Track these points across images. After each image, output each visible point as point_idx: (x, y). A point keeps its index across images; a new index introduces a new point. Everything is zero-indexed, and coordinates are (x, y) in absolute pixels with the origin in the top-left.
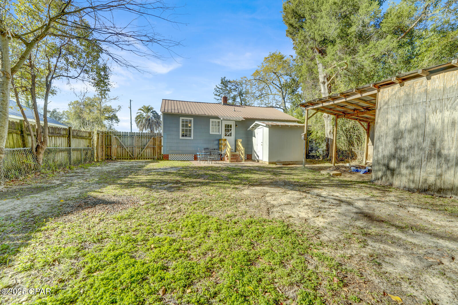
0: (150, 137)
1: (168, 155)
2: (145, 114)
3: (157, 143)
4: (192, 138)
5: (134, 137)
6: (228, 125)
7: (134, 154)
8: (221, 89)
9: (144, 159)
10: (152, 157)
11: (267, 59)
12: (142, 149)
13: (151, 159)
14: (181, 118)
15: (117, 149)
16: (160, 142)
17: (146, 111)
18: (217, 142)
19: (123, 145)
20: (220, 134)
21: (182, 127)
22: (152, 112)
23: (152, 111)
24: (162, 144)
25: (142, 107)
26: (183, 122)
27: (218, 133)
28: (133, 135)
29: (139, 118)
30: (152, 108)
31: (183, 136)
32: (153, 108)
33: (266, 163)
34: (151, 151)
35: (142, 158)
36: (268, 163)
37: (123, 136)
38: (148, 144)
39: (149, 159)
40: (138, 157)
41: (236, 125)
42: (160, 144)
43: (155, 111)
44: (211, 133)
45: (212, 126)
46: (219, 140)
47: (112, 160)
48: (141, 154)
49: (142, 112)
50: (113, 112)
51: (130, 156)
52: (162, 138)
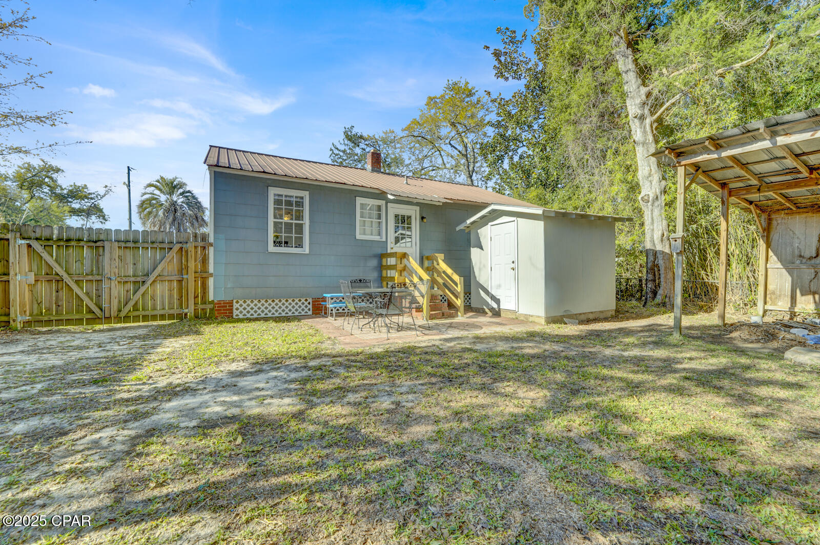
0: (166, 246)
1: (231, 304)
2: (163, 198)
3: (192, 264)
4: (306, 249)
5: (107, 244)
6: (403, 217)
7: (105, 305)
8: (344, 151)
9: (145, 318)
10: (175, 311)
11: (432, 100)
12: (138, 284)
13: (171, 317)
14: (273, 192)
15: (32, 287)
16: (205, 261)
17: (166, 189)
18: (374, 262)
19: (62, 272)
20: (384, 239)
21: (275, 217)
22: (182, 194)
23: (181, 191)
24: (211, 269)
25: (158, 181)
26: (278, 202)
27: (377, 238)
28: (102, 237)
29: (147, 206)
30: (181, 185)
31: (277, 243)
32: (185, 184)
33: (537, 320)
34: (170, 290)
35: (136, 318)
36: (543, 321)
37: (59, 240)
38: (159, 268)
39: (163, 317)
40: (123, 314)
41: (423, 218)
42: (205, 269)
43: (189, 192)
44: (358, 237)
45: (362, 217)
46: (382, 256)
47: (13, 330)
48: (132, 303)
49: (157, 192)
50: (92, 199)
51: (90, 311)
52: (211, 249)
